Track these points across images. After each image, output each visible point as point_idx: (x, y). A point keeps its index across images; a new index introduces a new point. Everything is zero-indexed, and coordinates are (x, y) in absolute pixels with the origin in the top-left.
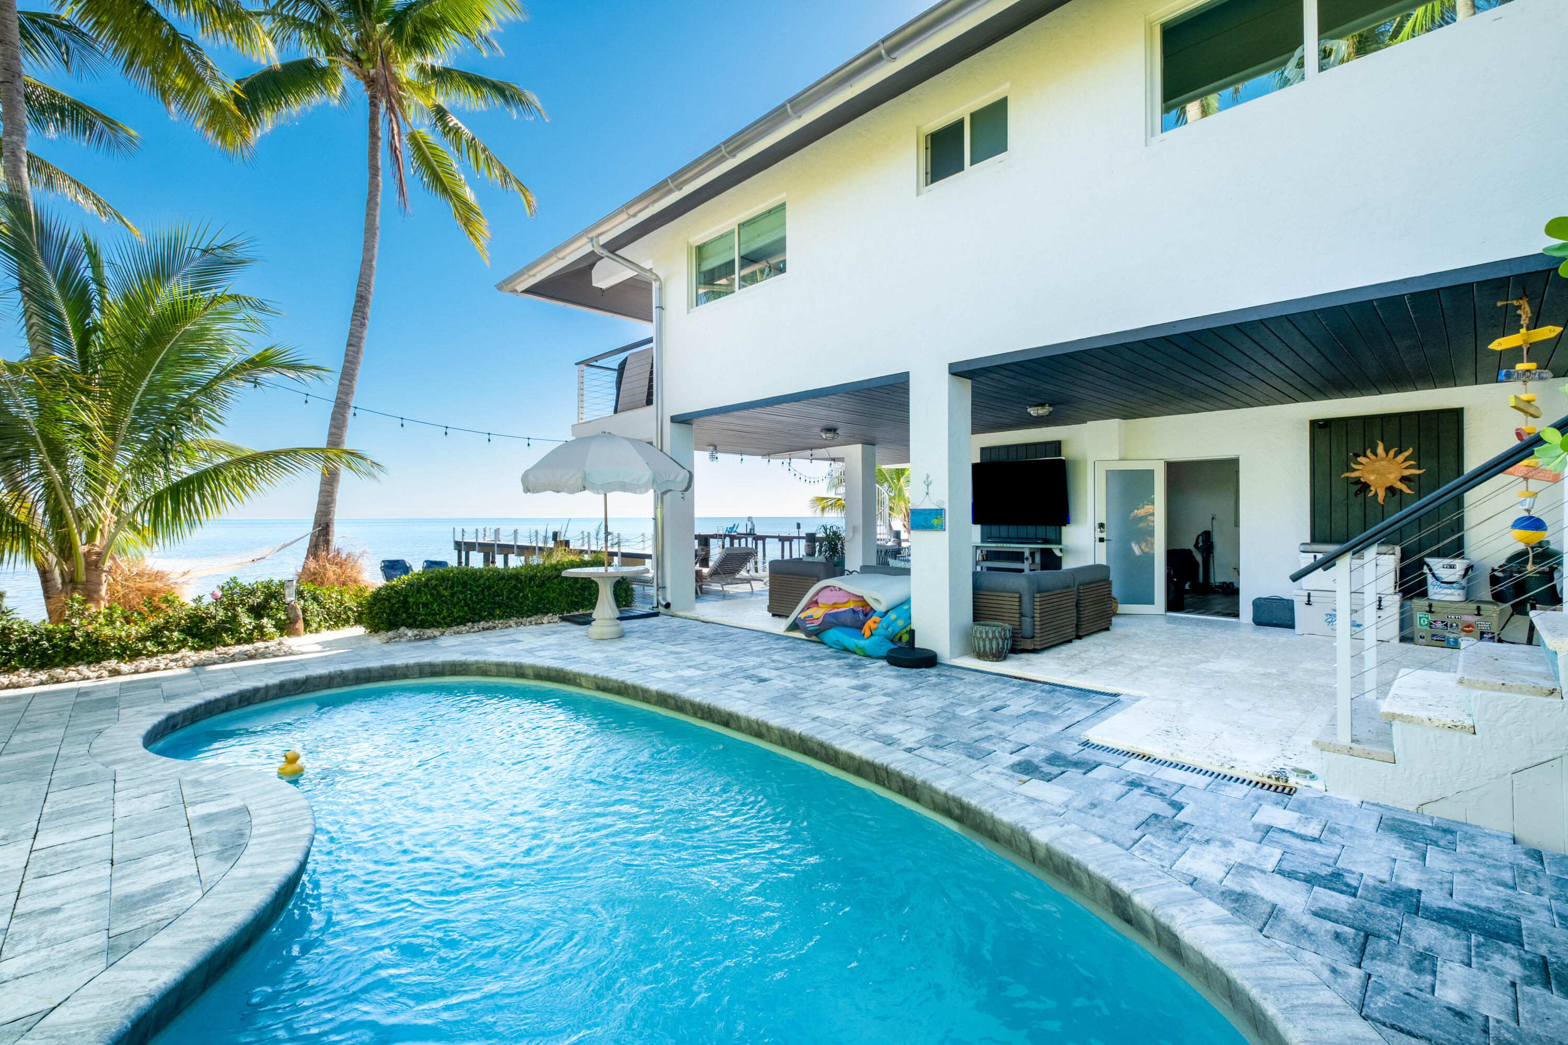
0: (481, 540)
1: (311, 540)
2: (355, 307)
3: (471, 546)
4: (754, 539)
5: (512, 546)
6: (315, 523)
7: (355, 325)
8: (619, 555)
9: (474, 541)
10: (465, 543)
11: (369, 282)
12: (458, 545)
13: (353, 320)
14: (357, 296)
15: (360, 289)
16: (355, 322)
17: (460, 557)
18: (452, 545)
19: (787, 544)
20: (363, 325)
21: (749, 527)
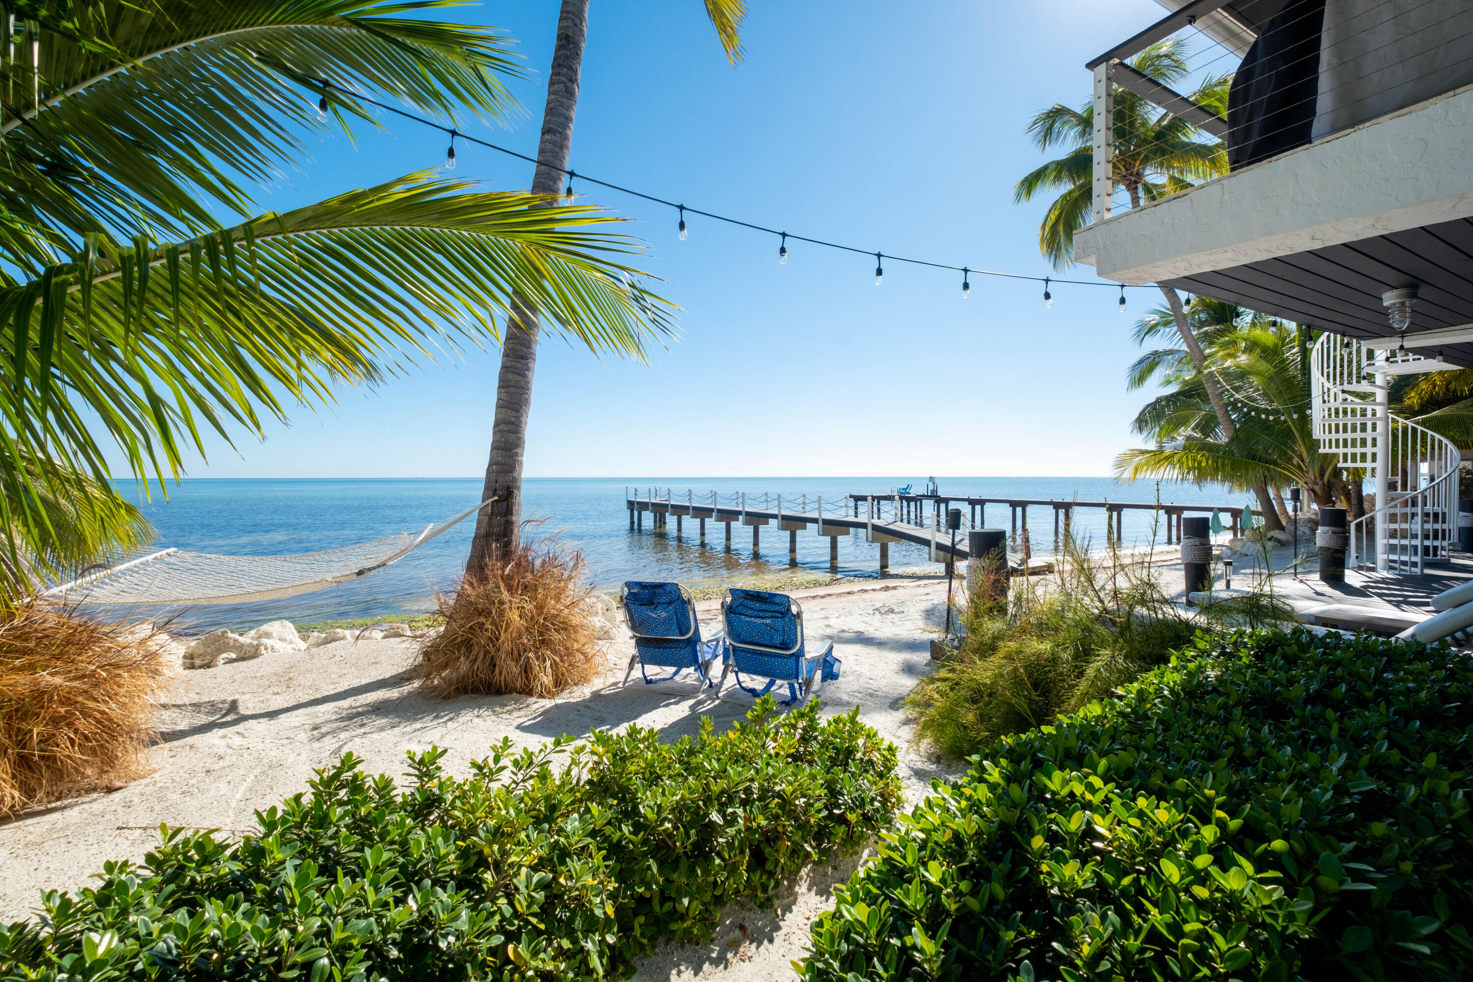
0: (653, 501)
1: (479, 522)
2: (555, 59)
3: (643, 506)
4: (936, 502)
5: (687, 508)
6: (487, 488)
7: (555, 93)
8: (820, 522)
9: (647, 500)
10: (638, 503)
11: (581, 11)
12: (631, 505)
13: (552, 83)
14: (559, 38)
15: (564, 24)
16: (556, 87)
17: (632, 517)
18: (625, 506)
19: (978, 508)
20: (570, 94)
21: (931, 488)
